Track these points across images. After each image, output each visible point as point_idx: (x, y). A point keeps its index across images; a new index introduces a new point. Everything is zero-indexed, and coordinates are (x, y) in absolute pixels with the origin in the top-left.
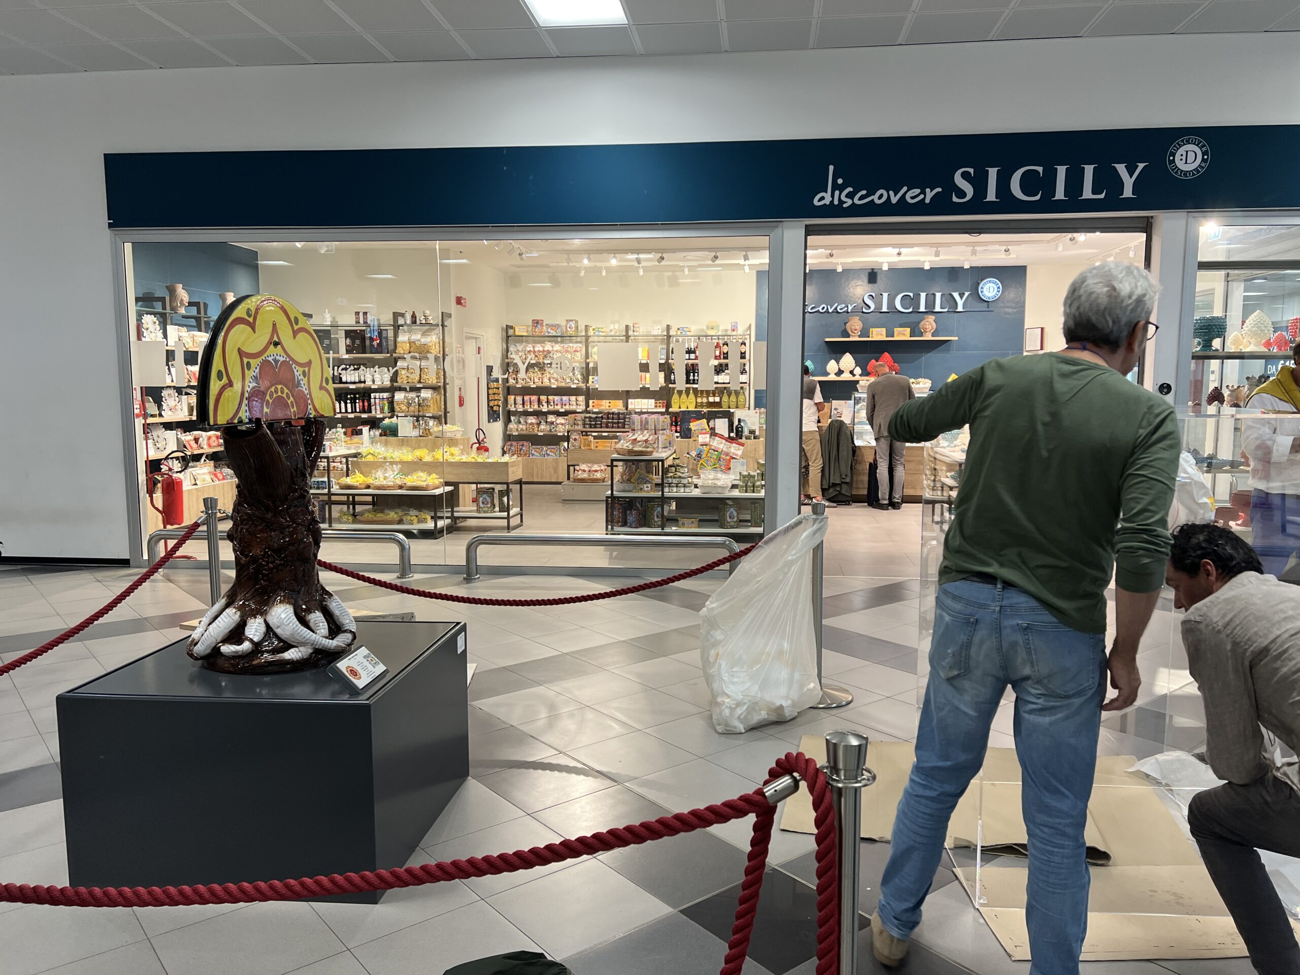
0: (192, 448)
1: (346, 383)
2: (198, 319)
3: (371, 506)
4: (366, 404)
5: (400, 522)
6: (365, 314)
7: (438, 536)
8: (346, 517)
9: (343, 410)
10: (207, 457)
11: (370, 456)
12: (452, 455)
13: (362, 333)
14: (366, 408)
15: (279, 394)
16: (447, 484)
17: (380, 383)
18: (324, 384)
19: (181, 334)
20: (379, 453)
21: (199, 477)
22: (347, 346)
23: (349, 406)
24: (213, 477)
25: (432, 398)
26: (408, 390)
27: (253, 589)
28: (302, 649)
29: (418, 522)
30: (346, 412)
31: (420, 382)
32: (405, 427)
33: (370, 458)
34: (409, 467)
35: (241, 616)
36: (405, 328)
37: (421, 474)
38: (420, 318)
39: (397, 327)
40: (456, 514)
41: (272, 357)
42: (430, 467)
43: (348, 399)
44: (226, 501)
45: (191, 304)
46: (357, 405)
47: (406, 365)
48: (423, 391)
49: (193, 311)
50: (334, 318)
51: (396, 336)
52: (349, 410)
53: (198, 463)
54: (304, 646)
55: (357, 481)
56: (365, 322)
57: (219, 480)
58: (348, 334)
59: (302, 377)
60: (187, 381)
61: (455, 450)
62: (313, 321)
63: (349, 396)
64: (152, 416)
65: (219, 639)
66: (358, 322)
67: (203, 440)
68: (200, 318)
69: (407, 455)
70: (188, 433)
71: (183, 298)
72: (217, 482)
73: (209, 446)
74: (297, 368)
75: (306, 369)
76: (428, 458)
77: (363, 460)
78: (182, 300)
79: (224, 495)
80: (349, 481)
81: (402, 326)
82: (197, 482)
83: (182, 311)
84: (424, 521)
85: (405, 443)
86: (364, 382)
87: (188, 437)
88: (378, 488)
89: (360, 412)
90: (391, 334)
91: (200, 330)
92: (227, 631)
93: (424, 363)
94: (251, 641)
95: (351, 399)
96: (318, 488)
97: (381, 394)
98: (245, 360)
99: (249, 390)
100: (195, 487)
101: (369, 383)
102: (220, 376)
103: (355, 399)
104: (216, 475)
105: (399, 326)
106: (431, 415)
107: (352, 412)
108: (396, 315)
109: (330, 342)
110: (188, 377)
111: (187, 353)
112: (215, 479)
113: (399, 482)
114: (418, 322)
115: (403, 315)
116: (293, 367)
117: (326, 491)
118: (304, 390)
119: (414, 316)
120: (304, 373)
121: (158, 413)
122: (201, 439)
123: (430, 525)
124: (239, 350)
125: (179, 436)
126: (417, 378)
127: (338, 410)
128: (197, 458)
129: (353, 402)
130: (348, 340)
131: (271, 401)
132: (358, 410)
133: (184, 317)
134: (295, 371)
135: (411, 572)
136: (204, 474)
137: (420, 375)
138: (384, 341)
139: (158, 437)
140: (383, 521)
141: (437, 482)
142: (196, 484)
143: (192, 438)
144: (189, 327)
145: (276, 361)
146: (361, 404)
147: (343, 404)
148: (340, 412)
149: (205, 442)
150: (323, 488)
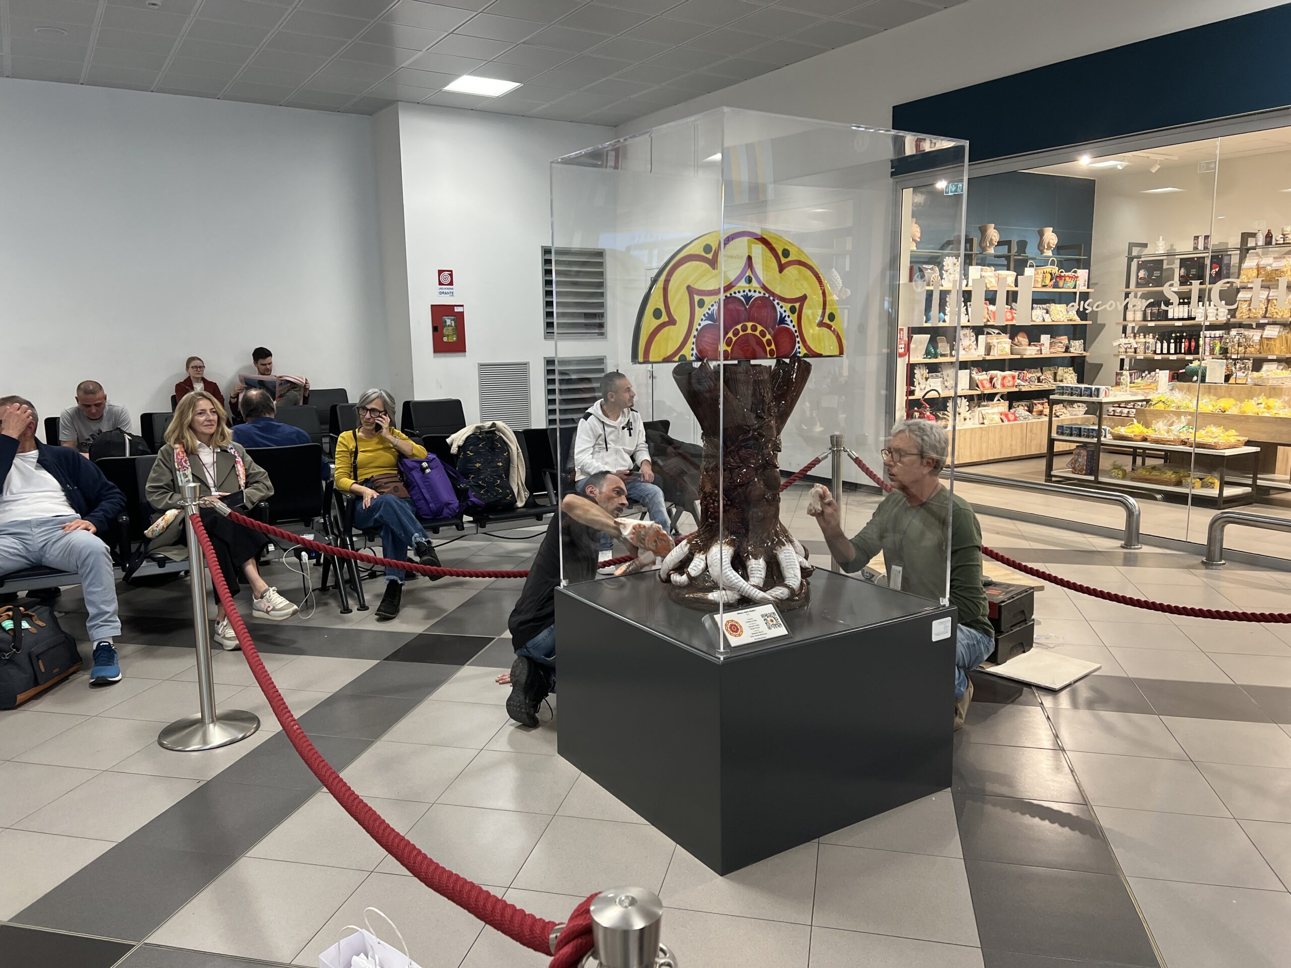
0: (984, 387)
1: (1173, 319)
2: (1008, 258)
3: (1162, 461)
4: (1193, 344)
5: (1179, 483)
6: (1207, 237)
7: (1222, 506)
8: (1116, 471)
9: (1165, 351)
10: (1002, 397)
11: (1161, 404)
12: (1268, 408)
13: (1201, 260)
14: (1193, 348)
15: (749, 331)
16: (1248, 443)
17: (1214, 319)
18: (826, 320)
19: (983, 274)
20: (1173, 402)
21: (988, 417)
22: (1181, 277)
23: (1172, 346)
24: (1003, 417)
25: (1280, 337)
26: (1254, 326)
27: (705, 526)
29: (1202, 487)
30: (1169, 353)
31: (1265, 317)
32: (1215, 369)
33: (1161, 406)
34: (1199, 419)
35: (690, 549)
36: (1259, 251)
37: (1213, 429)
38: (1277, 237)
39: (1244, 251)
40: (1259, 482)
41: (742, 293)
42: (1222, 419)
43: (1171, 338)
44: (1014, 442)
45: (1000, 243)
46: (1183, 344)
47: (1249, 296)
48: (1268, 327)
49: (1004, 250)
50: (1172, 246)
51: (1242, 259)
52: (1172, 351)
53: (990, 403)
54: (731, 590)
55: (1133, 432)
56: (1206, 248)
57: (1009, 420)
58: (1183, 263)
59: (788, 313)
60: (985, 320)
61: (1275, 403)
63: (1173, 335)
64: (942, 355)
65: (671, 567)
66: (1196, 248)
67: (997, 380)
68: (1010, 256)
69: (1208, 405)
70: (984, 372)
71: (993, 238)
72: (1006, 422)
73: (1003, 385)
74: (781, 304)
75: (797, 305)
76: (1234, 411)
77: (1152, 408)
78: (991, 240)
79: (1012, 436)
80: (1123, 431)
81: (1254, 248)
82: (985, 421)
83: (991, 251)
84: (1210, 485)
85: (1212, 391)
86: (1194, 319)
87: (982, 377)
88: (1157, 441)
89: (1185, 354)
90: (1235, 260)
91: (1008, 269)
92: (677, 560)
93: (1273, 293)
94: (689, 575)
95: (1176, 338)
96: (1088, 436)
97: (1213, 333)
98: (697, 298)
99: (699, 328)
100: (982, 426)
101: (1200, 319)
102: (657, 314)
103: (1181, 337)
104: (1006, 416)
105: (1248, 250)
106: (1275, 357)
107: (1176, 353)
108: (1245, 236)
109: (1161, 274)
110: (987, 316)
111: (987, 292)
112: (1005, 419)
113: (1183, 437)
114: (1274, 242)
115: (1254, 235)
116: (775, 303)
117: (1095, 440)
118: (791, 327)
119: (1269, 237)
120: (793, 310)
121: (949, 352)
122: (995, 379)
123: (1214, 492)
124: (689, 287)
125: (973, 375)
126: (1262, 312)
127: (1159, 351)
128: (991, 397)
129: (1178, 341)
130: (1183, 270)
131: (734, 339)
132: (1183, 351)
133: (996, 256)
134: (778, 308)
136: (993, 414)
137: (1266, 308)
138: (1224, 268)
139: (948, 376)
140: (1157, 480)
141: (1233, 440)
142: (983, 424)
143: (988, 378)
144: (997, 267)
145: (748, 298)
146: (1187, 344)
147: (1165, 345)
148: (1162, 353)
149: (999, 382)
150: (1093, 437)
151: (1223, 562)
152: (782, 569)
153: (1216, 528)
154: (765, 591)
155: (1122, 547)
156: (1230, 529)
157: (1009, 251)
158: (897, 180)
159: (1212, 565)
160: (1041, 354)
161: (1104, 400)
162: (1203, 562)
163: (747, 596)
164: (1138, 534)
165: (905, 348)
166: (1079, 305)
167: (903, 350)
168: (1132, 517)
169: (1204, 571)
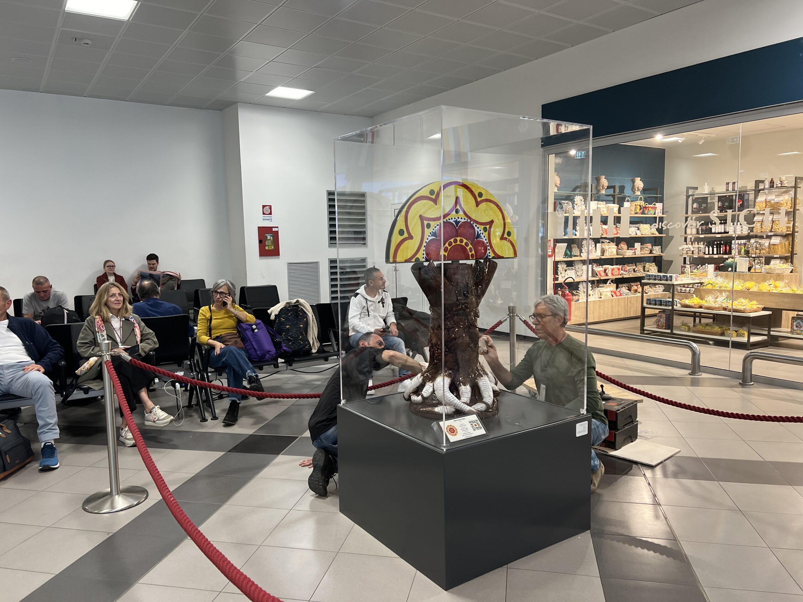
0: (600, 275)
1: (715, 233)
2: (613, 196)
3: (711, 320)
4: (728, 248)
5: (723, 334)
6: (734, 183)
7: (750, 348)
8: (684, 326)
9: (711, 253)
10: (612, 281)
11: (710, 285)
12: (776, 287)
13: (731, 197)
14: (728, 251)
15: (458, 243)
16: (764, 309)
17: (740, 233)
18: (506, 236)
19: (599, 206)
20: (717, 284)
21: (604, 294)
22: (719, 207)
23: (715, 249)
24: (613, 294)
25: (781, 243)
26: (765, 237)
27: (432, 365)
28: (448, 407)
29: (737, 336)
30: (713, 254)
31: (771, 231)
32: (742, 264)
33: (709, 287)
34: (733, 294)
35: (423, 380)
36: (766, 191)
37: (743, 300)
38: (777, 183)
39: (757, 192)
40: (772, 333)
41: (454, 220)
42: (747, 294)
43: (714, 244)
44: (620, 309)
45: (609, 187)
46: (722, 248)
47: (761, 218)
48: (773, 238)
49: (611, 191)
50: (713, 188)
51: (756, 197)
52: (715, 252)
53: (605, 285)
54: (449, 406)
55: (693, 302)
56: (733, 190)
57: (617, 296)
58: (720, 198)
59: (482, 231)
60: (601, 234)
61: (779, 284)
62: (697, 192)
63: (716, 243)
64: (575, 256)
65: (411, 391)
66: (727, 190)
67: (609, 271)
68: (615, 195)
69: (739, 286)
70: (601, 266)
71: (604, 184)
72: (615, 297)
73: (612, 274)
74: (478, 226)
75: (488, 227)
76: (754, 289)
77: (704, 287)
78: (603, 185)
79: (618, 305)
80: (687, 302)
81: (763, 190)
82: (602, 296)
83: (603, 192)
84: (742, 335)
85: (741, 277)
86: (728, 233)
87: (599, 269)
88: (708, 308)
89: (723, 254)
90: (752, 197)
91: (614, 203)
92: (415, 387)
93: (776, 217)
94: (422, 396)
95: (717, 245)
96: (666, 305)
97: (740, 241)
98: (426, 223)
99: (427, 241)
100: (600, 299)
101: (731, 233)
102: (401, 232)
103: (721, 244)
104: (615, 293)
105: (759, 191)
106: (778, 256)
107: (717, 254)
108: (758, 183)
109: (707, 205)
110: (601, 232)
111: (602, 217)
112: (614, 295)
113: (724, 305)
114: (775, 186)
115: (763, 182)
116: (474, 225)
117: (670, 308)
118: (484, 240)
119: (772, 182)
120: (485, 229)
121: (579, 254)
122: (607, 270)
123: (745, 340)
124: (421, 216)
125: (594, 268)
126: (769, 228)
127: (707, 253)
128: (605, 281)
129: (719, 246)
130: (720, 203)
131: (449, 248)
132: (722, 253)
133: (606, 195)
134: (476, 228)
135: (700, 371)
136: (607, 292)
137: (772, 226)
138: (745, 202)
139: (579, 269)
140: (709, 332)
141: (755, 307)
142: (601, 298)
143: (603, 270)
144: (607, 201)
145: (457, 223)
146: (724, 248)
147: (711, 249)
148: (709, 254)
149: (610, 272)
150: (669, 306)
151: (752, 383)
152: (481, 391)
153: (747, 362)
154: (471, 406)
155: (690, 374)
156: (756, 362)
157: (614, 192)
158: (545, 149)
159: (746, 385)
160: (635, 255)
161: (675, 283)
162: (740, 383)
163: (459, 409)
164: (699, 366)
165: (552, 252)
166: (659, 225)
167: (551, 253)
168: (695, 355)
169: (741, 389)
